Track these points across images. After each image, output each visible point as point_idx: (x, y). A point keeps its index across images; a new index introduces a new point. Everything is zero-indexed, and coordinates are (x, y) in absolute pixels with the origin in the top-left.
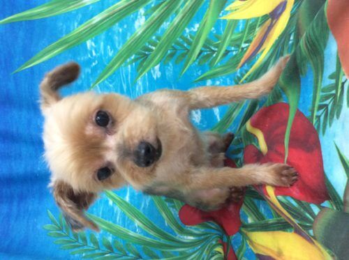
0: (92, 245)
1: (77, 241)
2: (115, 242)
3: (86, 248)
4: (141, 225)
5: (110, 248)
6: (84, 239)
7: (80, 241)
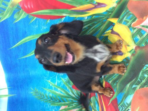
0: (46, 97)
1: (41, 97)
2: (52, 96)
3: (44, 99)
4: (60, 90)
5: (51, 98)
6: (44, 96)
7: (43, 96)
